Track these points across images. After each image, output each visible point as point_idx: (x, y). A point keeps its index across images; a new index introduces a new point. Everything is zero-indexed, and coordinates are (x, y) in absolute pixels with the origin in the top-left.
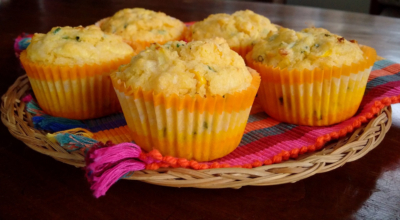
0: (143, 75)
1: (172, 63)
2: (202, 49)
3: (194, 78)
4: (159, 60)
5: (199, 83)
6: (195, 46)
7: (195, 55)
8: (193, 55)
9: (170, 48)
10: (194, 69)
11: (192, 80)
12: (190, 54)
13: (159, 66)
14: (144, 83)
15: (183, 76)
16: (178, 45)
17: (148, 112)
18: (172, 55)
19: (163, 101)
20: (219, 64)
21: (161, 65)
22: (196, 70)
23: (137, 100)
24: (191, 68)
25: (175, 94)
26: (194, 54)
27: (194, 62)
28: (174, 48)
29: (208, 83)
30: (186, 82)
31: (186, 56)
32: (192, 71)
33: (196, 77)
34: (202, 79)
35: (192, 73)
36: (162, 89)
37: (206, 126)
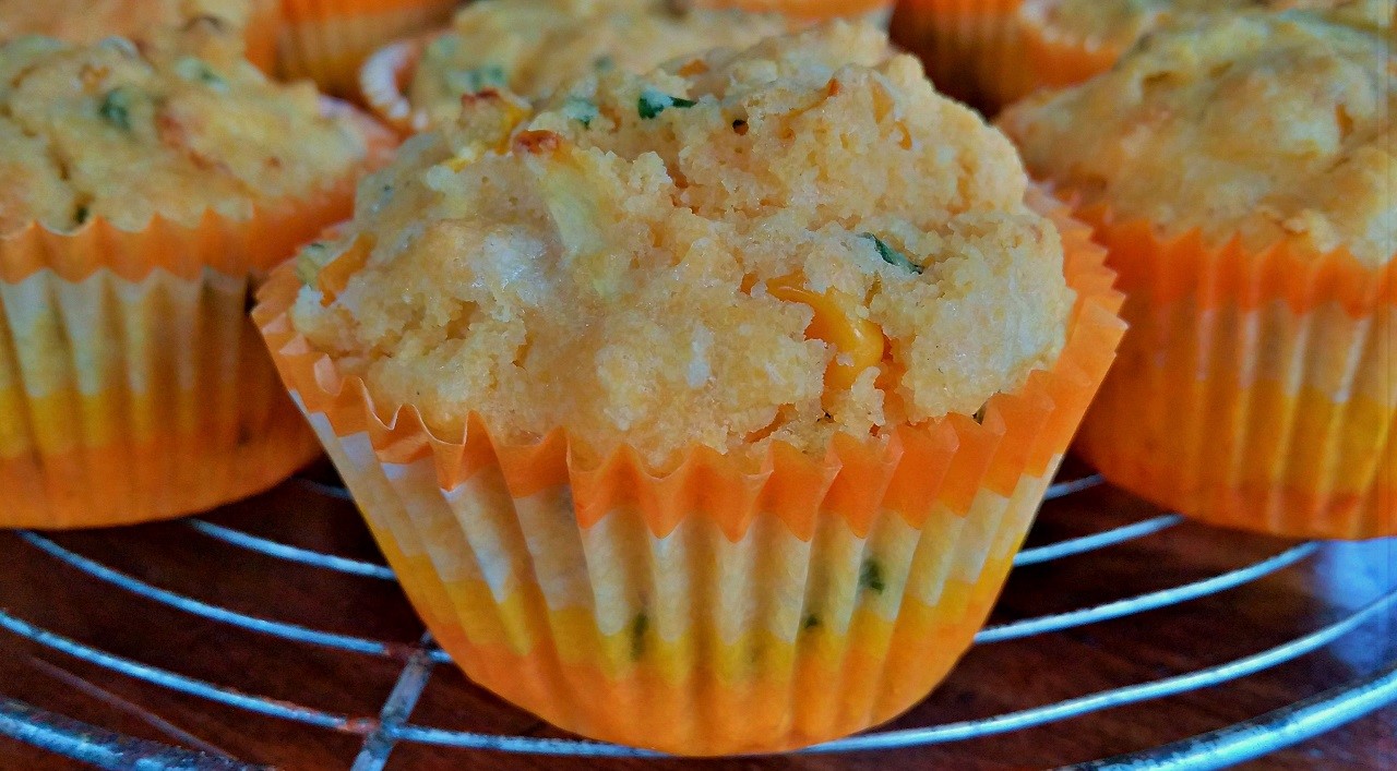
0: (478, 333)
1: (650, 243)
2: (821, 133)
3: (811, 333)
4: (557, 217)
5: (846, 361)
6: (770, 109)
7: (782, 176)
8: (764, 175)
9: (600, 123)
10: (797, 275)
11: (802, 349)
12: (745, 168)
13: (566, 262)
14: (493, 386)
15: (745, 330)
16: (643, 102)
17: (534, 546)
18: (636, 183)
19: (627, 489)
20: (907, 207)
21: (578, 261)
22: (819, 284)
23: (462, 495)
24: (780, 270)
25: (702, 451)
26: (778, 168)
27: (786, 226)
28: (618, 122)
29: (891, 356)
30: (770, 368)
31: (729, 187)
32: (790, 287)
33: (821, 329)
34: (858, 334)
35: (792, 306)
36: (624, 426)
37: (873, 578)
